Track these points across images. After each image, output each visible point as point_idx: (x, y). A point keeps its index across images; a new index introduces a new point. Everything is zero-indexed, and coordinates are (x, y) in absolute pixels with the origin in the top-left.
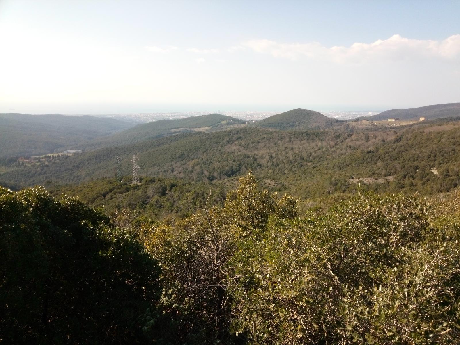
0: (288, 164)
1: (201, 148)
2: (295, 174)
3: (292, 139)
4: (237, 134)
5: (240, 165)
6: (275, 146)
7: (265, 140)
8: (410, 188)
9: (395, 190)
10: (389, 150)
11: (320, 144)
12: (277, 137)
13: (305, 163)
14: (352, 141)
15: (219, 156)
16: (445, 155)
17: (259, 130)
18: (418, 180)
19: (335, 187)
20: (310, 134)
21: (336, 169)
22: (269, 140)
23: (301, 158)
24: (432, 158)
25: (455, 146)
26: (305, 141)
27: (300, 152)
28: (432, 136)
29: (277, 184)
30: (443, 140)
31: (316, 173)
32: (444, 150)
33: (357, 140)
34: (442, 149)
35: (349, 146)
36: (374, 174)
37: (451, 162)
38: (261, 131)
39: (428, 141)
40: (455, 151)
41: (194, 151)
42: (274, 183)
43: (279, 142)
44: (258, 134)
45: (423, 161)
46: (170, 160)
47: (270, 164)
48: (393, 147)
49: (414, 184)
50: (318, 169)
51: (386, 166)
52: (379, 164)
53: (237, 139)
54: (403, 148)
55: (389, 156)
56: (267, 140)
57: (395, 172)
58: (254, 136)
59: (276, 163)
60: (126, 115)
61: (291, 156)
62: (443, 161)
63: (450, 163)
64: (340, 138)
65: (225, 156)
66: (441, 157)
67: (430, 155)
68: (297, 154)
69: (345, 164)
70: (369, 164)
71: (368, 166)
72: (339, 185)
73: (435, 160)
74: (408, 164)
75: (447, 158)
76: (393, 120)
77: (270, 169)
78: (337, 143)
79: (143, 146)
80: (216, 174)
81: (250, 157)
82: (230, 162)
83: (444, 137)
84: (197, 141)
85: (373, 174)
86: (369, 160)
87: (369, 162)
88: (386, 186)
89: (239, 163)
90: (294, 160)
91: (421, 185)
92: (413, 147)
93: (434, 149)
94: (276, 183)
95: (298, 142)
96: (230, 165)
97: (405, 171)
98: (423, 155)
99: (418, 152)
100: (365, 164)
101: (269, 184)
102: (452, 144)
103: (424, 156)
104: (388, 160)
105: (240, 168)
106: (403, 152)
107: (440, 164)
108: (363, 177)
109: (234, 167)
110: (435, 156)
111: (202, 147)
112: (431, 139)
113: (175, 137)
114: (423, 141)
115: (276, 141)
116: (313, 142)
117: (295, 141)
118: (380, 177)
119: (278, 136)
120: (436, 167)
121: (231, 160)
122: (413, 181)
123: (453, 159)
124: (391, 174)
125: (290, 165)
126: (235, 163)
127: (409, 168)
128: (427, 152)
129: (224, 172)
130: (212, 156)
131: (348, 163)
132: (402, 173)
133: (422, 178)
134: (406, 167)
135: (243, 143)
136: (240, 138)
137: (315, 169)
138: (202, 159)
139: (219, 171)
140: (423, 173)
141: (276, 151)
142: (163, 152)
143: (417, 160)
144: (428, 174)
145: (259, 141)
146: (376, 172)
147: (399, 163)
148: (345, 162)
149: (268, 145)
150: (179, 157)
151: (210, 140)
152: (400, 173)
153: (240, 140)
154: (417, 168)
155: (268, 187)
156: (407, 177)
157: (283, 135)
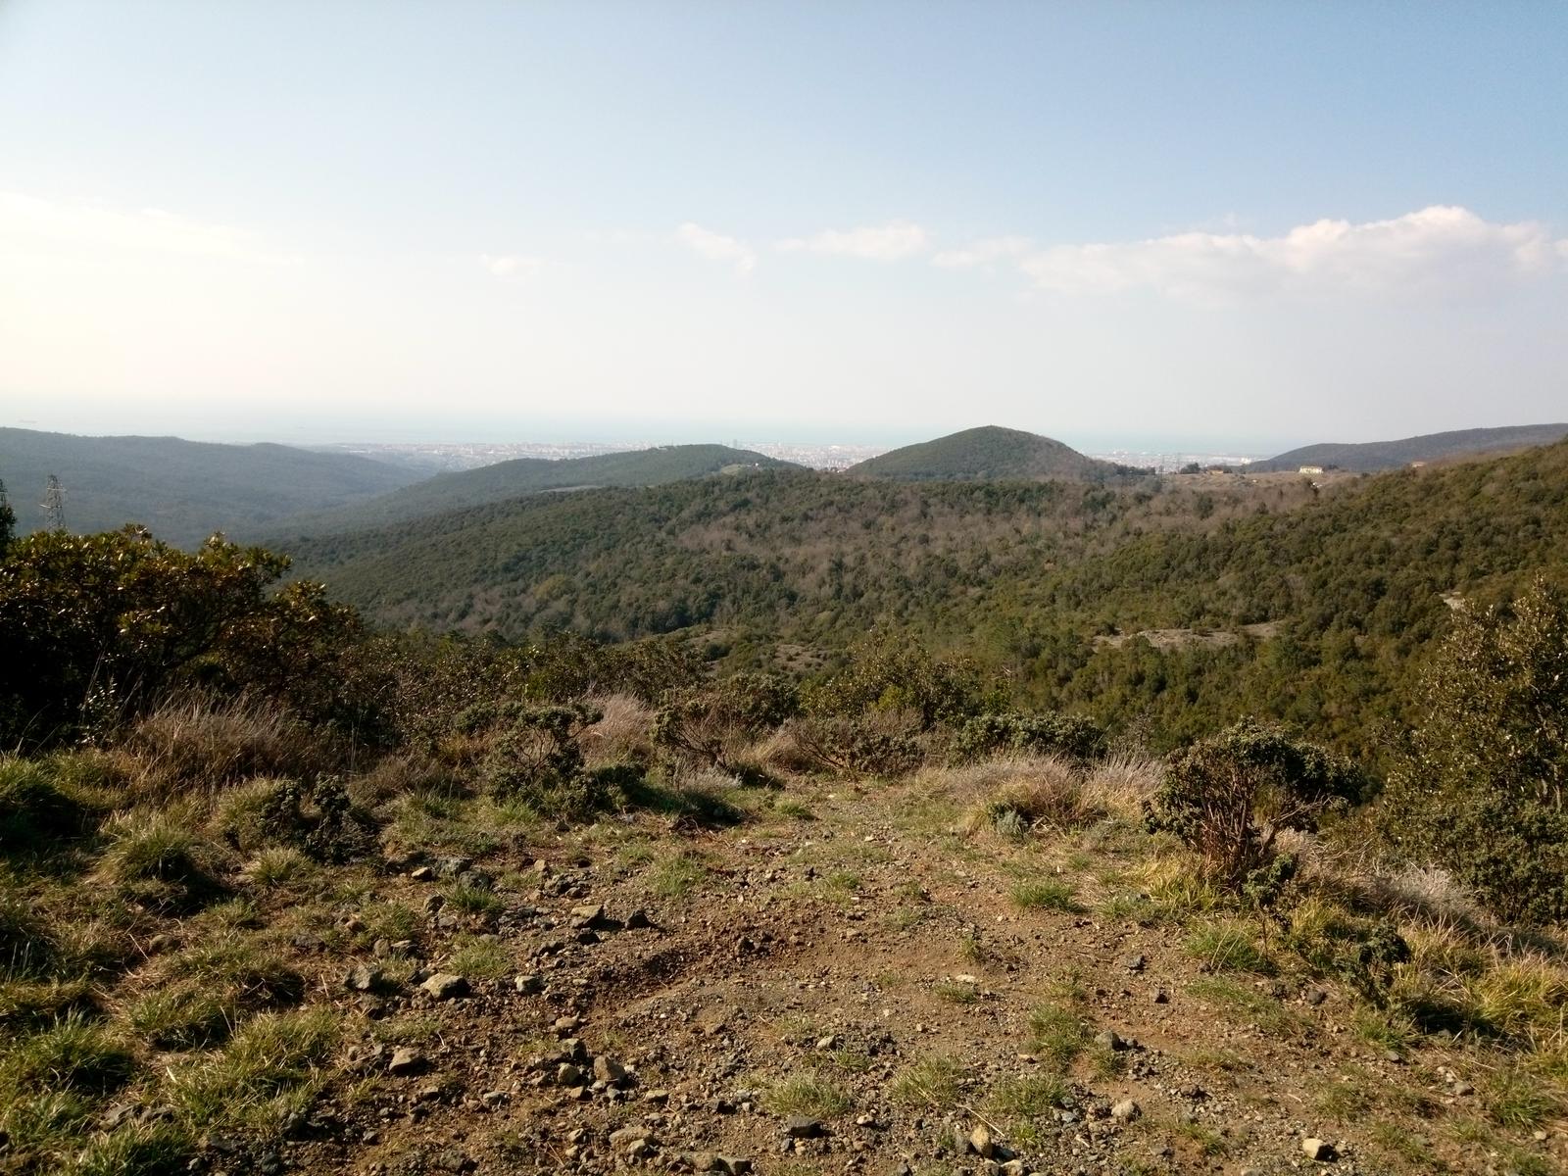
0: (894, 593)
1: (596, 535)
2: (906, 624)
3: (932, 510)
4: (737, 489)
5: (715, 597)
6: (865, 531)
7: (830, 511)
8: (1341, 667)
9: (1276, 672)
10: (1271, 529)
11: (1027, 528)
12: (879, 502)
13: (960, 588)
14: (1147, 515)
15: (649, 563)
16: (1499, 539)
17: (818, 480)
18: (1383, 634)
19: (1028, 661)
20: (1001, 493)
21: (1061, 601)
22: (847, 512)
23: (946, 570)
24: (1444, 551)
25: (1537, 508)
26: (979, 516)
27: (950, 551)
28: (1445, 478)
29: (820, 661)
30: (1490, 489)
31: (984, 619)
32: (1493, 520)
33: (1168, 512)
34: (1484, 520)
35: (1132, 530)
36: (1198, 615)
37: (1525, 568)
38: (825, 482)
39: (1428, 495)
40: (1539, 526)
41: (567, 548)
42: (810, 653)
43: (882, 518)
44: (811, 491)
45: (1404, 564)
46: (474, 577)
47: (827, 591)
48: (1290, 519)
49: (1362, 652)
50: (993, 603)
51: (1250, 583)
52: (1226, 580)
53: (736, 507)
54: (1326, 523)
55: (1267, 546)
56: (840, 510)
57: (1288, 607)
58: (798, 498)
59: (851, 586)
60: (414, 449)
61: (914, 564)
62: (1490, 566)
63: (1519, 571)
64: (1108, 506)
65: (669, 561)
66: (1480, 548)
67: (1436, 543)
68: (937, 557)
69: (1096, 585)
70: (1186, 581)
71: (1182, 589)
72: (1045, 654)
73: (1456, 561)
74: (1341, 573)
75: (1505, 553)
76: (1317, 471)
77: (824, 610)
78: (1095, 525)
79: (402, 532)
80: (616, 626)
81: (758, 567)
82: (681, 582)
83: (1493, 479)
84: (585, 513)
85: (1195, 615)
86: (1189, 566)
87: (1187, 575)
88: (1242, 658)
89: (712, 586)
90: (918, 580)
91: (1392, 653)
92: (1367, 521)
93: (1454, 519)
94: (818, 656)
95: (954, 520)
96: (677, 594)
97: (1326, 602)
98: (1408, 543)
99: (1386, 533)
100: (1172, 584)
101: (790, 659)
102: (1524, 500)
103: (1411, 547)
104: (1262, 563)
105: (713, 605)
106: (1326, 534)
107: (1476, 574)
108: (1154, 626)
109: (690, 602)
110: (1457, 546)
111: (601, 533)
112: (1441, 489)
113: (521, 502)
114: (1410, 498)
115: (871, 515)
116: (1008, 519)
117: (941, 514)
118: (1223, 626)
119: (884, 498)
120: (1458, 586)
121: (686, 577)
122: (1359, 640)
123: (1532, 555)
124: (1271, 613)
125: (901, 595)
126: (700, 589)
127: (1343, 590)
128: (1424, 529)
129: (649, 618)
130: (627, 563)
131: (1107, 580)
132: (1312, 612)
133: (1397, 628)
134: (1332, 584)
135: (750, 522)
136: (745, 503)
137: (983, 604)
138: (588, 575)
139: (631, 616)
140: (1404, 607)
141: (860, 548)
142: (453, 550)
143: (1382, 561)
144: (1423, 611)
145: (810, 513)
146: (1209, 606)
147: (1305, 571)
148: (1099, 576)
149: (839, 530)
150: (507, 569)
151: (634, 509)
152: (1306, 611)
153: (744, 511)
154: (1378, 589)
155: (784, 668)
156: (1335, 622)
157: (902, 496)
